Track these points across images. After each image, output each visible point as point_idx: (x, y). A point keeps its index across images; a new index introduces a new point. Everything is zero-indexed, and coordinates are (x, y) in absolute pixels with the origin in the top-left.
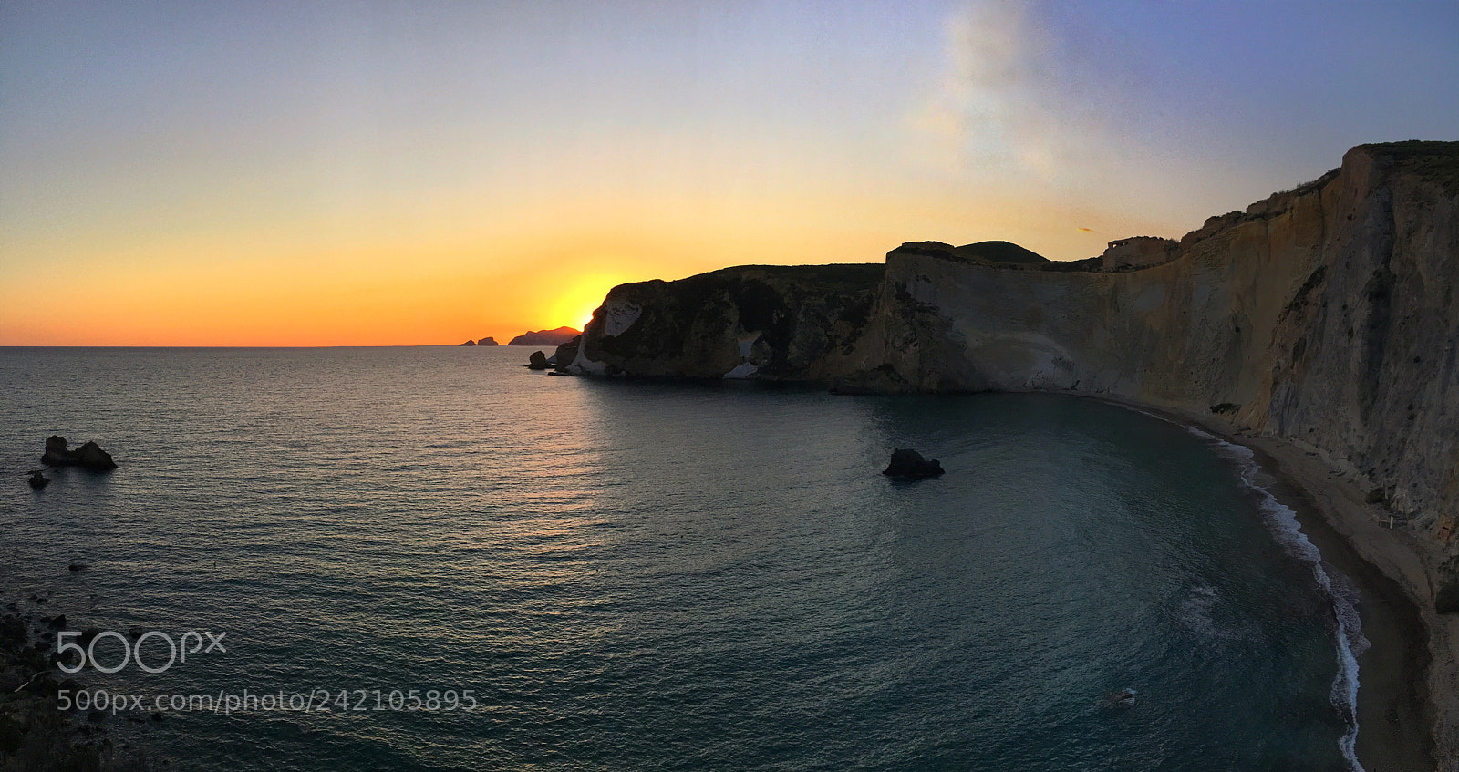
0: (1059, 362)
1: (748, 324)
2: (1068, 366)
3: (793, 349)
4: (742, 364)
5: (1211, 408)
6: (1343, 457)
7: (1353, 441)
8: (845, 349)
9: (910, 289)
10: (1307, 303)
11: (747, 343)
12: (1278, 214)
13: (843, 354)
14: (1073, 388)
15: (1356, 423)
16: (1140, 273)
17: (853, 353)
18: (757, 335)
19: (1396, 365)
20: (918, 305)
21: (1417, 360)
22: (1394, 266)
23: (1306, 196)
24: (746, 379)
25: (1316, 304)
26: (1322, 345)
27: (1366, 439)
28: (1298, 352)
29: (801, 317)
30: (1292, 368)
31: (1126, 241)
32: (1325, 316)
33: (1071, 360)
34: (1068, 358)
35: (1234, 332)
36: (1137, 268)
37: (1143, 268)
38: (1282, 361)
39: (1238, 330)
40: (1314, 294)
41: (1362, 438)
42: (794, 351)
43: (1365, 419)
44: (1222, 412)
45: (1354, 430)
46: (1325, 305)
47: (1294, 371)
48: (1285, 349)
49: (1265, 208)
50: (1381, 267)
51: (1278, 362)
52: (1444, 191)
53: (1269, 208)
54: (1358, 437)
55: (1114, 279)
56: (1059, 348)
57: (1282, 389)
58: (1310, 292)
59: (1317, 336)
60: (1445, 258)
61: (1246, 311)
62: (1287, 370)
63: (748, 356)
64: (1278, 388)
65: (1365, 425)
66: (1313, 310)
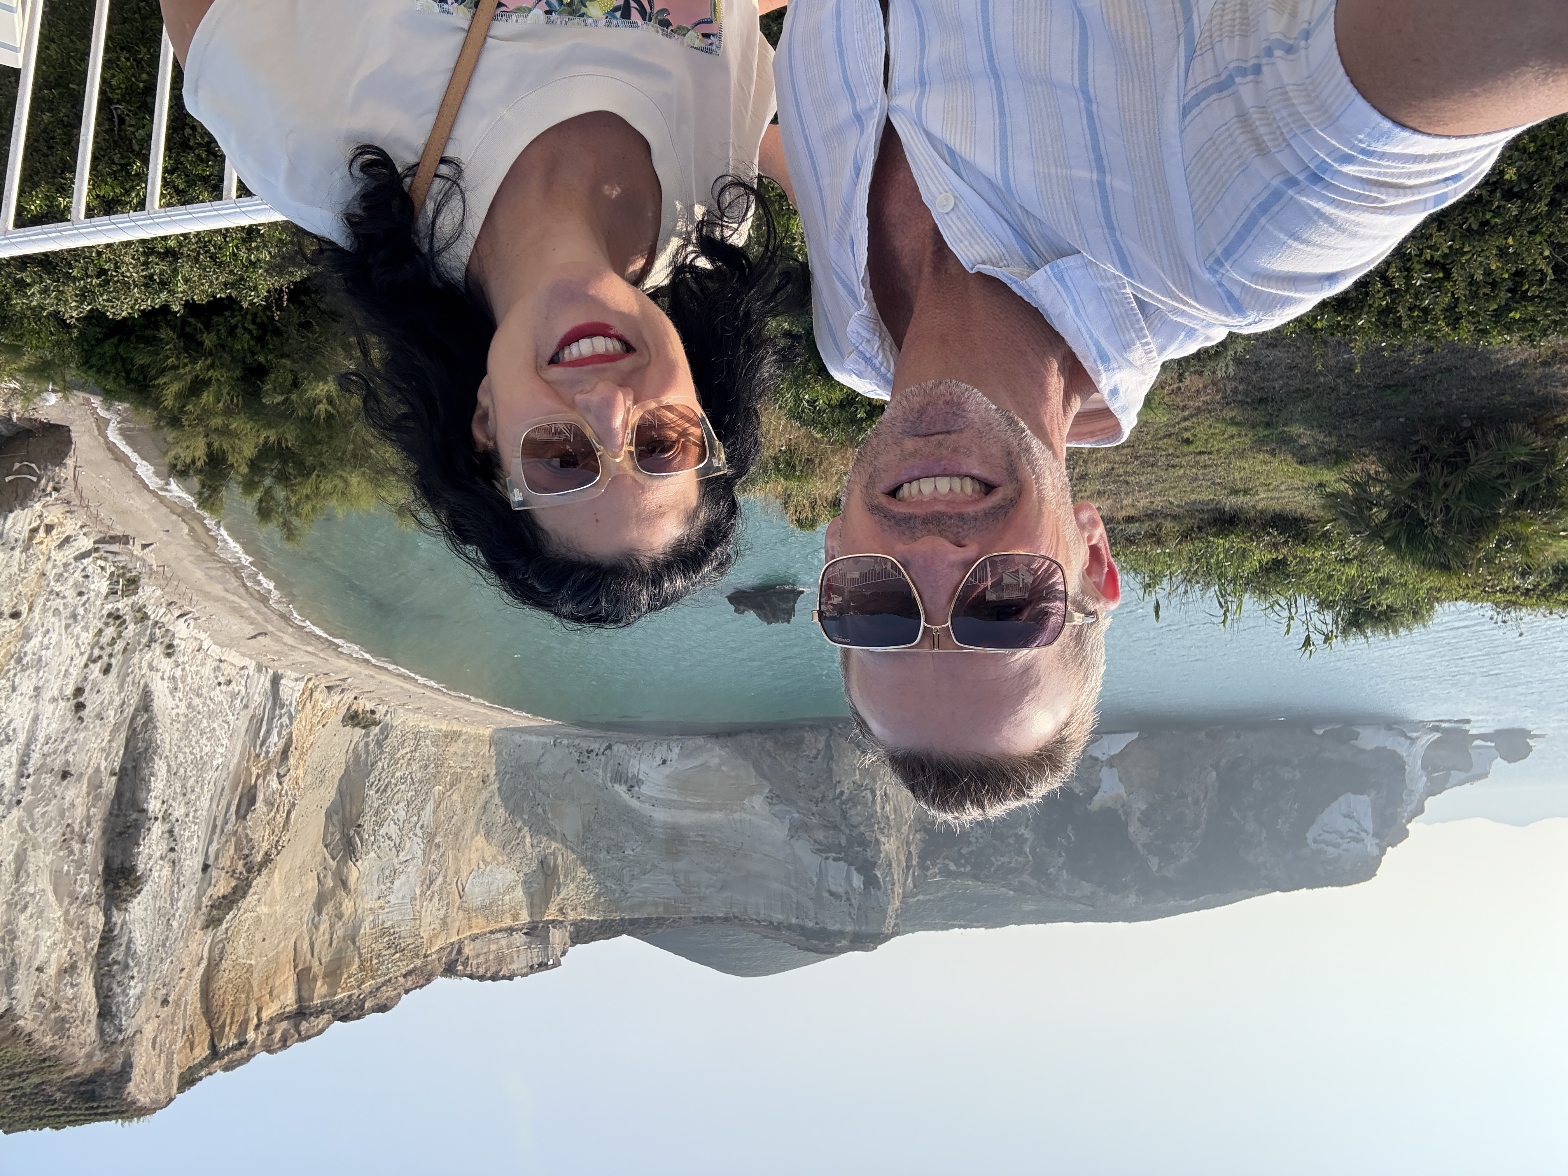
0: (632, 784)
1: (1113, 818)
2: (619, 777)
4: (1113, 757)
6: (181, 641)
7: (165, 664)
9: (857, 881)
10: (234, 872)
12: (282, 1019)
14: (610, 744)
15: (160, 690)
16: (508, 922)
19: (97, 770)
20: (843, 855)
21: (66, 775)
22: (97, 918)
25: (219, 870)
27: (144, 664)
28: (249, 799)
30: (259, 776)
31: (531, 970)
32: (206, 852)
33: (615, 786)
34: (621, 789)
36: (510, 930)
37: (500, 931)
38: (275, 784)
39: (346, 836)
40: (222, 887)
41: (151, 667)
43: (146, 696)
44: (369, 713)
46: (206, 868)
47: (255, 771)
48: (270, 803)
49: (304, 1026)
50: (117, 917)
51: (281, 783)
52: (21, 1022)
53: (297, 1027)
54: (158, 670)
55: (551, 913)
56: (634, 803)
57: (275, 743)
58: (230, 890)
59: (219, 823)
60: (23, 920)
61: (333, 864)
62: (267, 771)
63: (1105, 769)
64: (281, 745)
65: (146, 686)
66: (225, 862)
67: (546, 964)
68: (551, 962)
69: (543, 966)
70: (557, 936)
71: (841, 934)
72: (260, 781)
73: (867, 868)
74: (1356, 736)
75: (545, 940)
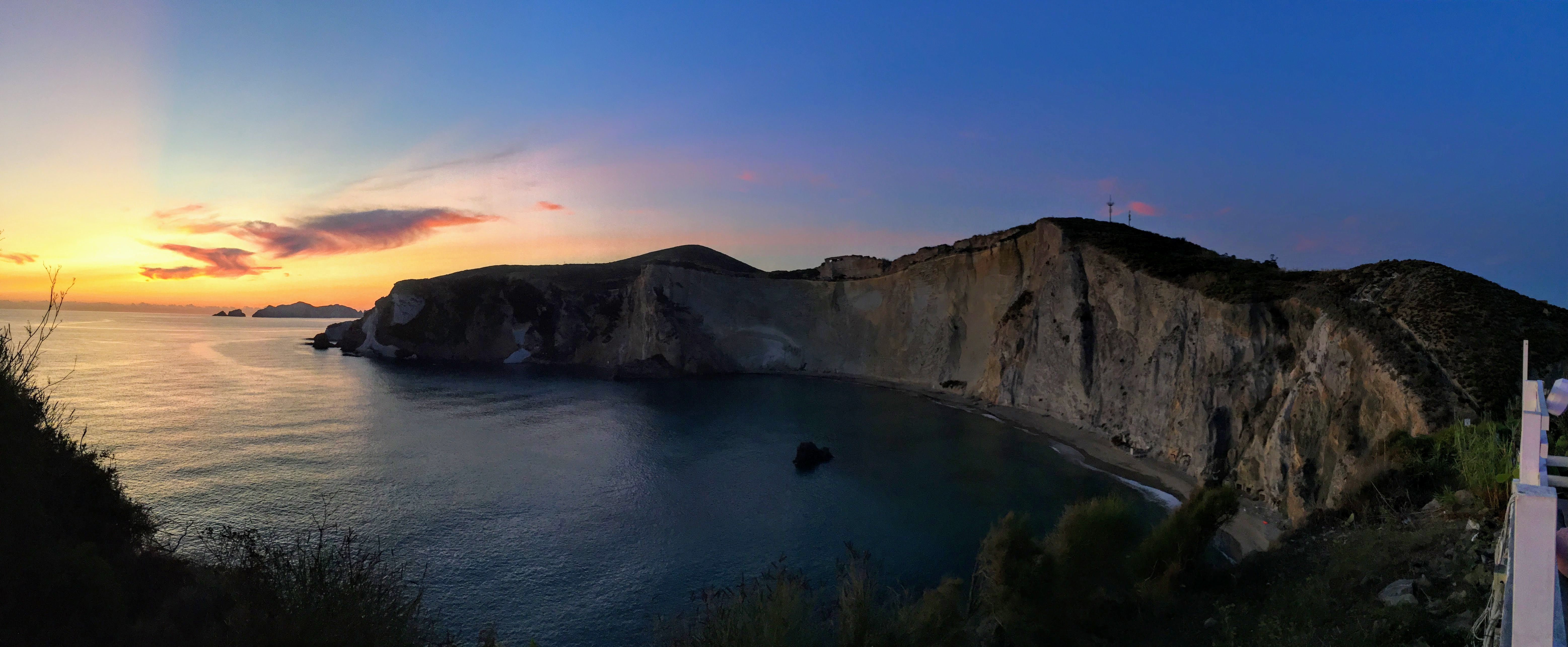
0: (787, 348)
1: (520, 318)
2: (795, 352)
3: (558, 337)
4: (517, 350)
5: (941, 384)
6: (1076, 417)
7: (1081, 407)
8: (604, 338)
9: (667, 292)
10: (1022, 316)
11: (520, 333)
12: (979, 250)
13: (603, 342)
14: (802, 368)
15: (1081, 396)
16: (857, 282)
17: (611, 341)
18: (529, 325)
19: (1104, 361)
20: (675, 306)
21: (1122, 361)
22: (1092, 302)
23: (1005, 242)
24: (523, 363)
25: (1030, 316)
26: (1037, 343)
27: (1090, 406)
28: (1020, 347)
29: (563, 312)
30: (1015, 358)
31: (842, 258)
32: (1038, 325)
33: (798, 346)
34: (795, 344)
35: (954, 330)
36: (854, 278)
37: (861, 278)
38: (1006, 354)
39: (956, 328)
40: (1026, 309)
41: (1087, 405)
42: (559, 340)
43: (1088, 393)
44: (952, 387)
45: (1081, 401)
46: (1037, 318)
47: (1017, 360)
48: (1007, 345)
49: (968, 244)
50: (1082, 300)
51: (1003, 354)
52: (1125, 265)
53: (971, 245)
54: (1085, 404)
55: (832, 285)
56: (787, 338)
57: (1010, 372)
58: (1023, 308)
59: (1033, 338)
60: (1133, 305)
61: (961, 315)
62: (1011, 359)
63: (522, 344)
64: (1006, 372)
65: (1089, 397)
66: (1028, 321)
67: (833, 260)
68: (831, 261)
69: (834, 259)
70: (828, 274)
71: (676, 265)
72: (1014, 356)
73: (661, 298)
75: (834, 271)
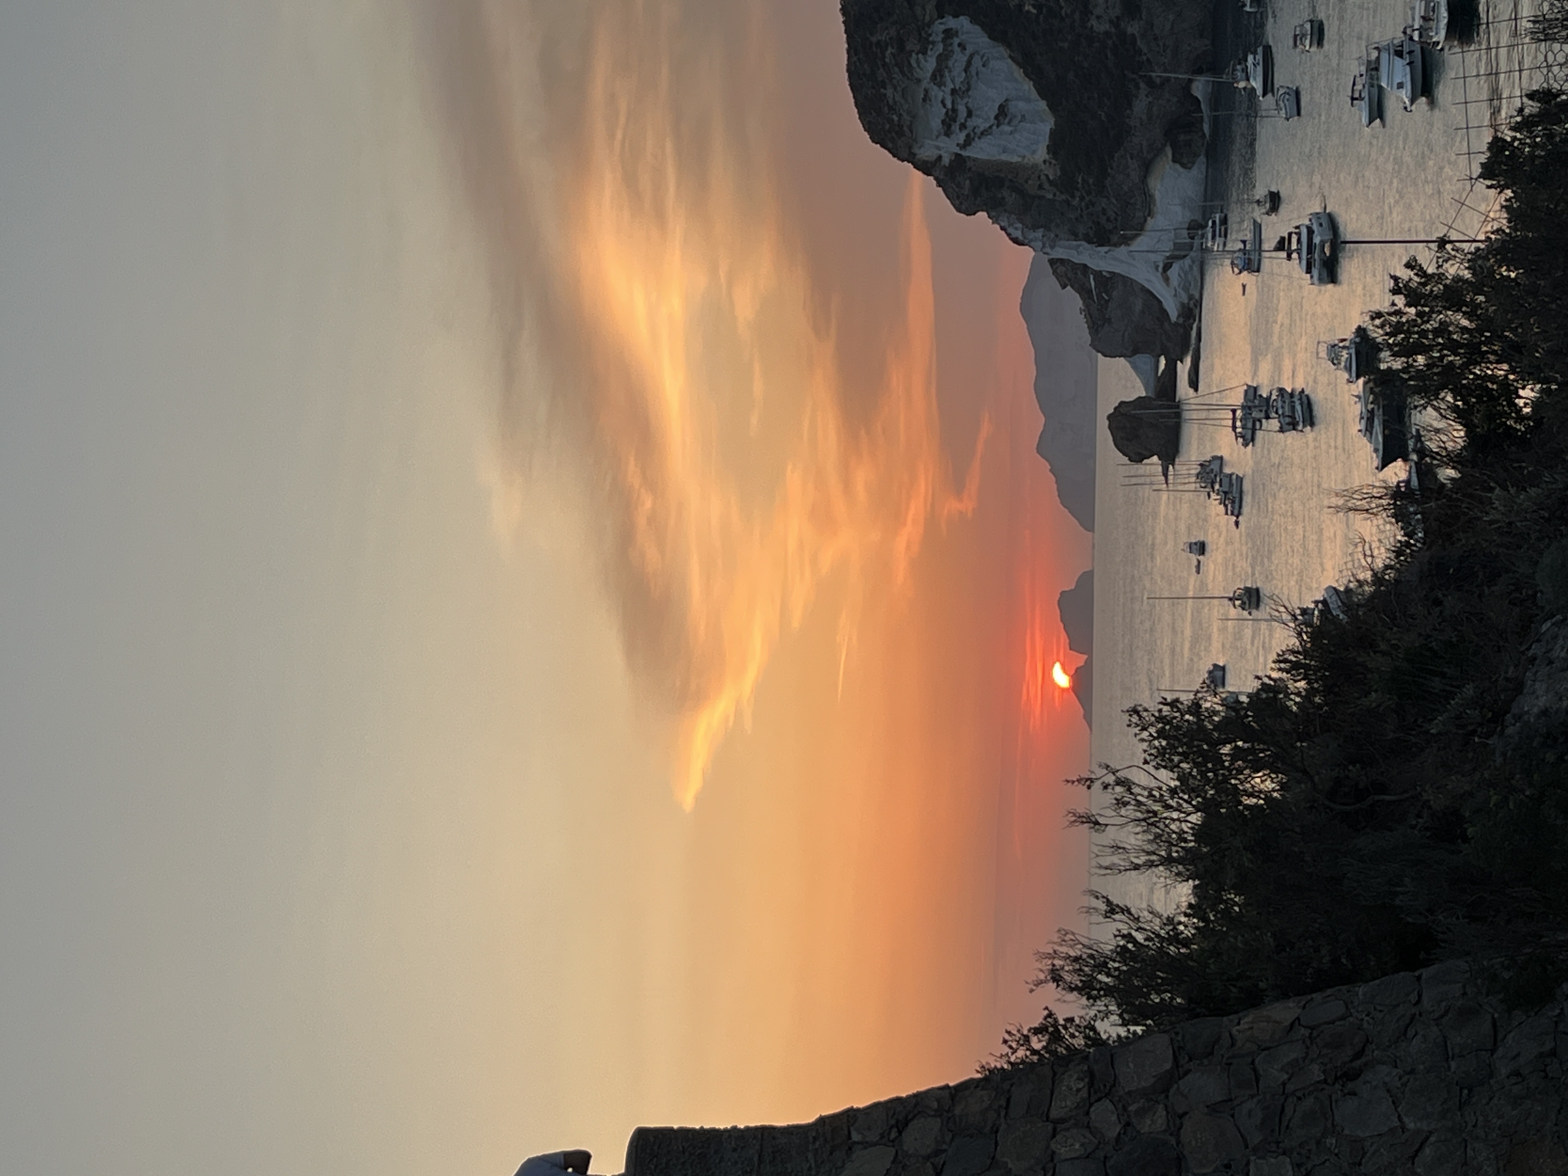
74: (1182, 159)
